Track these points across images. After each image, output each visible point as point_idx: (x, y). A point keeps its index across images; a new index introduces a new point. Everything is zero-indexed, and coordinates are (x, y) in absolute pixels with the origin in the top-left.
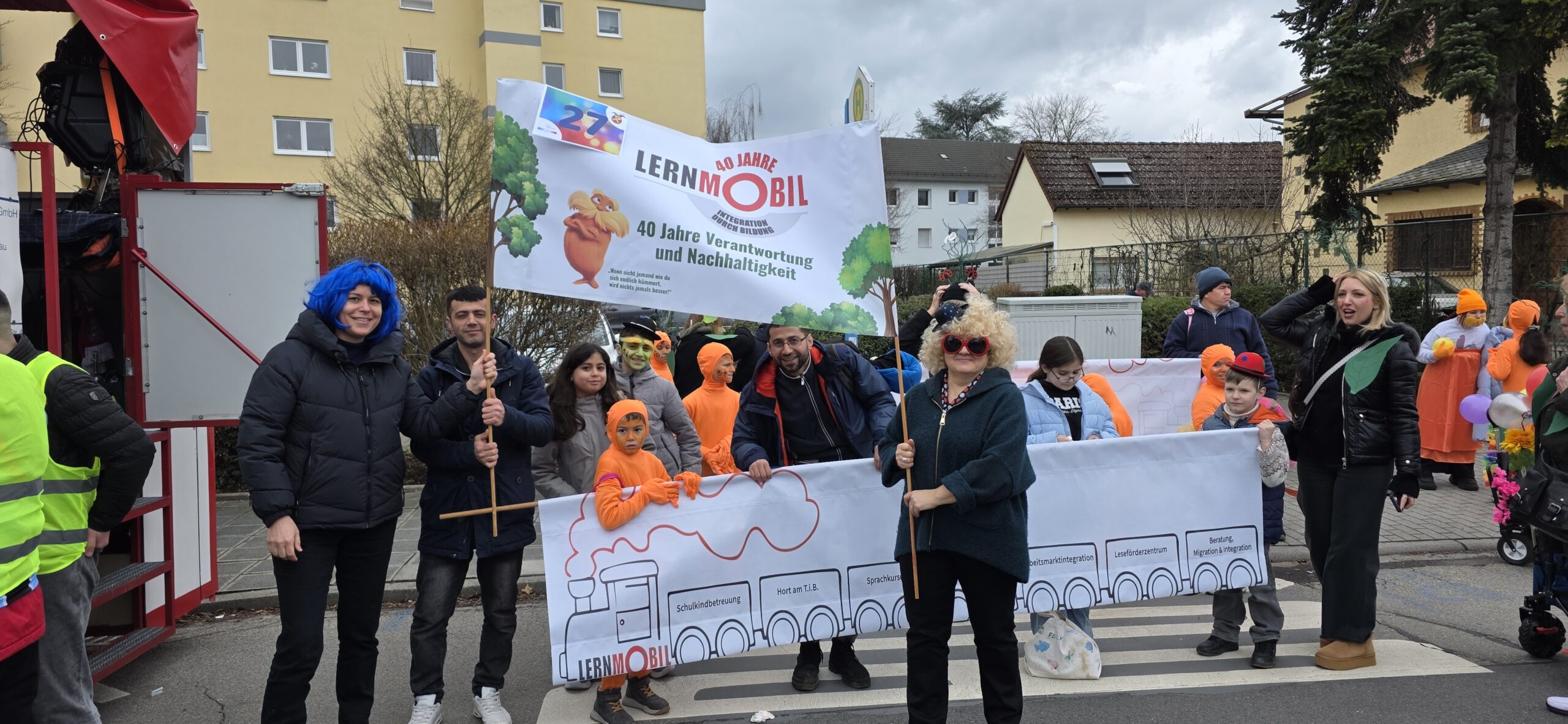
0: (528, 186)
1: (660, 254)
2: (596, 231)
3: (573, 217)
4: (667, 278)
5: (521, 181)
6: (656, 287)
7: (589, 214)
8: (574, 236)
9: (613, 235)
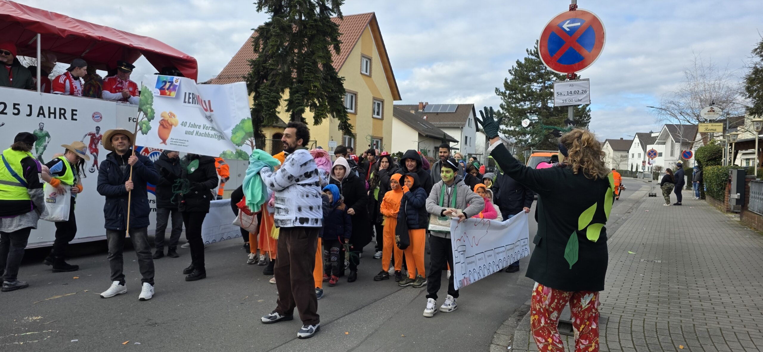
0: (149, 110)
1: (187, 133)
2: (168, 125)
3: (162, 120)
4: (188, 141)
5: (147, 108)
6: (184, 144)
7: (166, 119)
8: (162, 127)
9: (173, 126)
